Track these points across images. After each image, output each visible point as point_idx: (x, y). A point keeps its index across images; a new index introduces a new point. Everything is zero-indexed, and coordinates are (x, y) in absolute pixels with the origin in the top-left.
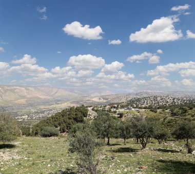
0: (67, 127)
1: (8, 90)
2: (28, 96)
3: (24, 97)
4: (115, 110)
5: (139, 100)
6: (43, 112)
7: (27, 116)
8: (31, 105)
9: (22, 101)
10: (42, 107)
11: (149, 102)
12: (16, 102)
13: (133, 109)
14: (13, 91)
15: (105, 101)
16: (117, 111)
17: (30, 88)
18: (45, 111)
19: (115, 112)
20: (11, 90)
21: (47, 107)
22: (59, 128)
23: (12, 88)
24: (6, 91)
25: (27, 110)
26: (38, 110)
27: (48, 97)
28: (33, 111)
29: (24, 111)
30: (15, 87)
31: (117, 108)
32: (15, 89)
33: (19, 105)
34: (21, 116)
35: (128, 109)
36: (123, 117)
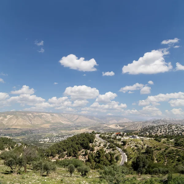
0: (74, 151)
1: (36, 116)
2: (53, 122)
3: (48, 122)
4: (120, 137)
5: (152, 128)
6: (63, 136)
7: (49, 139)
8: (54, 129)
9: (47, 126)
10: (63, 132)
11: (163, 130)
12: (42, 126)
13: (138, 137)
14: (40, 117)
15: (121, 128)
16: (122, 138)
17: (54, 114)
18: (65, 135)
19: (120, 140)
20: (39, 116)
21: (68, 132)
22: (66, 152)
23: (40, 114)
24: (35, 117)
25: (50, 134)
26: (59, 134)
27: (70, 123)
28: (55, 135)
29: (47, 134)
30: (42, 113)
31: (122, 136)
32: (42, 115)
33: (44, 129)
34: (44, 139)
35: (133, 137)
36: (127, 145)
